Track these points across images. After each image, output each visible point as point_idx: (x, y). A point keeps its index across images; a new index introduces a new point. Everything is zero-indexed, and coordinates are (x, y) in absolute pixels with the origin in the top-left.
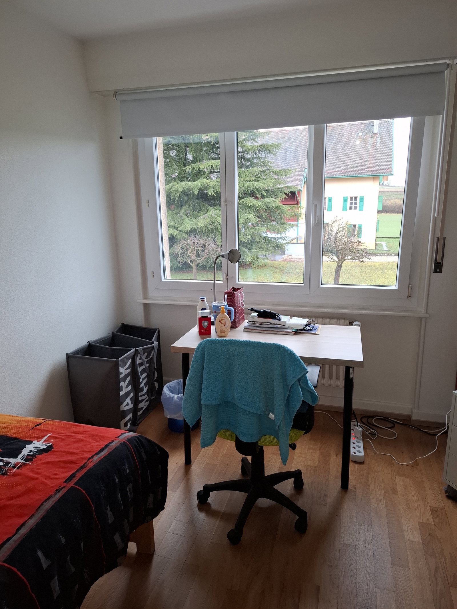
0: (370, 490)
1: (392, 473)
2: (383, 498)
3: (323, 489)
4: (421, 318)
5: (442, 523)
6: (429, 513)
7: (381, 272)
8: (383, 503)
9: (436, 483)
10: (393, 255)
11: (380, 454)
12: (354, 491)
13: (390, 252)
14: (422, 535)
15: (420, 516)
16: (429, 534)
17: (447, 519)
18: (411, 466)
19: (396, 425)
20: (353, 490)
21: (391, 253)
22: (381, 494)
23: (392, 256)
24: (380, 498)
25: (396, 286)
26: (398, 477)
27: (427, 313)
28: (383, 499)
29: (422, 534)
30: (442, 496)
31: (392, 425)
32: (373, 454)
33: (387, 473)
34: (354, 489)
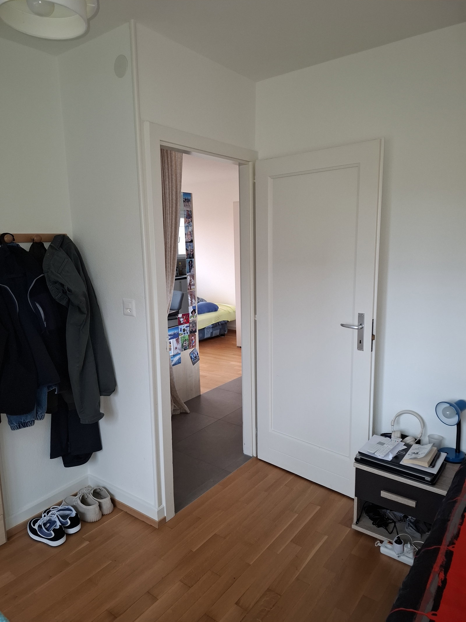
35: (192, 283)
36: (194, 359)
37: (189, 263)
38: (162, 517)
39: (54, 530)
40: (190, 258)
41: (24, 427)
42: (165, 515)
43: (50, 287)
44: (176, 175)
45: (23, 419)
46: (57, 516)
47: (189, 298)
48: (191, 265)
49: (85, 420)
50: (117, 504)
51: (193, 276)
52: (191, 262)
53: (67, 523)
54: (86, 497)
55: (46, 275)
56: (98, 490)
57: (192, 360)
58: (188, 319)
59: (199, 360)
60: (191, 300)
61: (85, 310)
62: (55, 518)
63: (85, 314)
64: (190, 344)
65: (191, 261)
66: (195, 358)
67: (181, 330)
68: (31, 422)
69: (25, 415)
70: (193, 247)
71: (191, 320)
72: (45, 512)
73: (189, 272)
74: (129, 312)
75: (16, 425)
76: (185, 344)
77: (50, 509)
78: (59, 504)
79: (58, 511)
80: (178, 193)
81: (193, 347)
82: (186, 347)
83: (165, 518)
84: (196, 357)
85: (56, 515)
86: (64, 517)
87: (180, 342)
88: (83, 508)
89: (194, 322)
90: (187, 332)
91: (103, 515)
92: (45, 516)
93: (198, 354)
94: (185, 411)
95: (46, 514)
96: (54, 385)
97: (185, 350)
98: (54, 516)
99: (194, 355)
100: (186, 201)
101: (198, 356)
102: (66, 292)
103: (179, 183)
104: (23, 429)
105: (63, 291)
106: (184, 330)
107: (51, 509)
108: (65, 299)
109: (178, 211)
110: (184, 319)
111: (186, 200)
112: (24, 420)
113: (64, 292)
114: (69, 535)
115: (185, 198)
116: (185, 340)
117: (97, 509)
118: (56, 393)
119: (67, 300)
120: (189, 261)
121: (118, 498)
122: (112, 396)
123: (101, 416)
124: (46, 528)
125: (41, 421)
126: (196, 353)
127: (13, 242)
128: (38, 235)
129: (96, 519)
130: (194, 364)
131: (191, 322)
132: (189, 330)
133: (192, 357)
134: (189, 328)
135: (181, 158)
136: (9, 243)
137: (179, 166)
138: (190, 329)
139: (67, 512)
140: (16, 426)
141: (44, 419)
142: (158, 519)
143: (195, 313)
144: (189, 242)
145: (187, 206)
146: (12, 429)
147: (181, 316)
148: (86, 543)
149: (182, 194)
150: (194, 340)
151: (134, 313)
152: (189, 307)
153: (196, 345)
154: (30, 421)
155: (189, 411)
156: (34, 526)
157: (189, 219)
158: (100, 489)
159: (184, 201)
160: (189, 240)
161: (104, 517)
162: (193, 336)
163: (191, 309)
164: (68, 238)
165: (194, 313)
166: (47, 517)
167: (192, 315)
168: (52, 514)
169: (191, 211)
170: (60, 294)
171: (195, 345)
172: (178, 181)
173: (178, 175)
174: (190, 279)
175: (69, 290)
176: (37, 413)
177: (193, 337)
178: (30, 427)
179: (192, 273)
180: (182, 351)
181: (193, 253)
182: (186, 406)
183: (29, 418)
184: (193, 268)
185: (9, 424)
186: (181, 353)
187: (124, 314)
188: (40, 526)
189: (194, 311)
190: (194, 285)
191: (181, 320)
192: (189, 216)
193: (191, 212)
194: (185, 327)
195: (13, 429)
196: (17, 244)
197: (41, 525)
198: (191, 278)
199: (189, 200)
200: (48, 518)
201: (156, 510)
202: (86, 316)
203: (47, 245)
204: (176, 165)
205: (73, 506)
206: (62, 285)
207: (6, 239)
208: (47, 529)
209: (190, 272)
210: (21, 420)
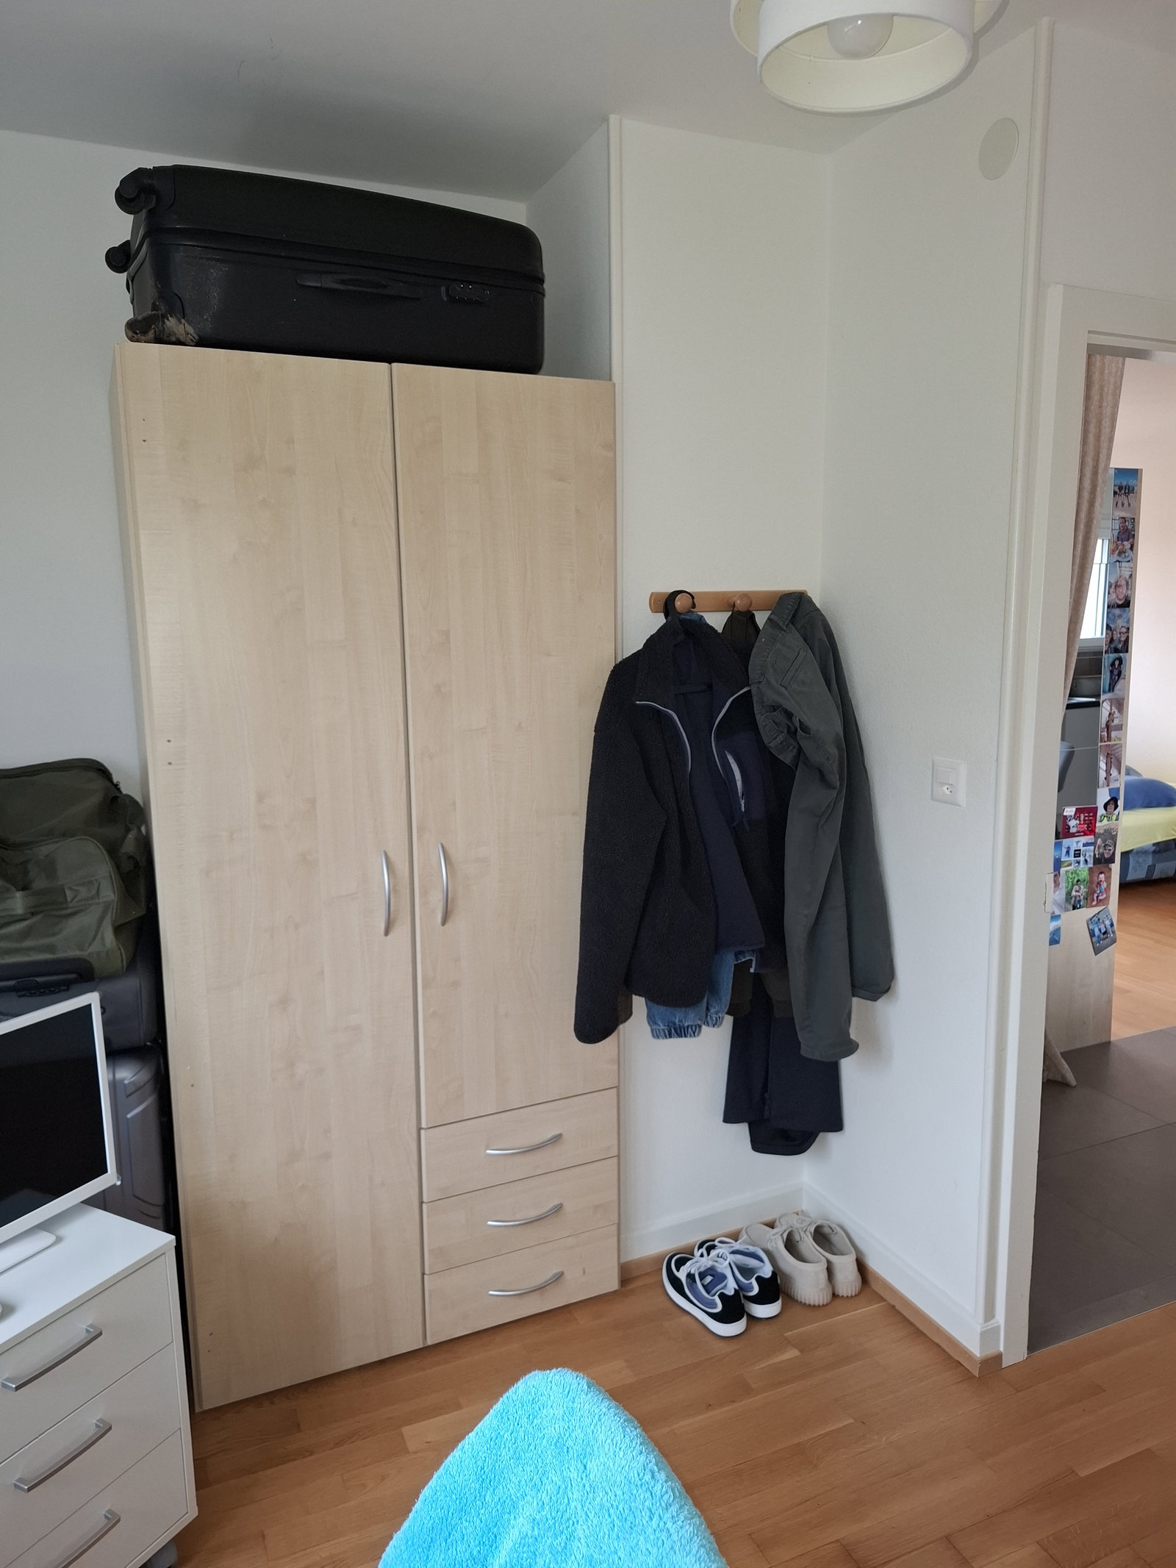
35: (1116, 722)
36: (1099, 937)
37: (1113, 665)
38: (990, 1352)
39: (722, 1296)
40: (1116, 651)
41: (680, 1036)
42: (1002, 1349)
43: (760, 719)
44: (1100, 422)
45: (678, 1016)
46: (730, 1264)
47: (1103, 765)
48: (1116, 672)
49: (811, 1048)
50: (871, 1279)
51: (1120, 704)
52: (1117, 663)
53: (751, 1289)
54: (797, 1238)
55: (754, 692)
56: (827, 1230)
57: (1094, 939)
58: (1092, 823)
59: (1114, 941)
60: (1108, 772)
61: (835, 779)
62: (723, 1267)
63: (835, 788)
64: (1093, 895)
65: (1120, 660)
66: (1102, 936)
67: (1068, 852)
68: (694, 1028)
69: (683, 1009)
70: (1129, 621)
71: (1101, 825)
72: (701, 1246)
73: (1109, 690)
74: (948, 792)
75: (662, 1027)
76: (1076, 891)
77: (714, 1241)
78: (735, 1236)
79: (733, 1252)
80: (1100, 471)
81: (1101, 904)
82: (1079, 901)
83: (998, 1358)
84: (1105, 933)
85: (727, 1262)
86: (746, 1272)
87: (1063, 884)
88: (788, 1262)
89: (1111, 833)
90: (1086, 861)
91: (835, 1296)
92: (702, 1255)
93: (1112, 925)
94: (1063, 1076)
95: (703, 1250)
96: (748, 951)
97: (1074, 908)
98: (723, 1261)
99: (1102, 927)
100: (1123, 491)
101: (1114, 932)
102: (795, 730)
103: (1104, 445)
104: (675, 1039)
105: (789, 728)
106: (1077, 853)
107: (716, 1243)
108: (792, 747)
109: (1095, 522)
110: (1080, 821)
111: (1120, 488)
112: (680, 1021)
113: (792, 733)
114: (752, 1319)
115: (1118, 482)
116: (1078, 881)
117: (824, 1275)
118: (752, 970)
119: (795, 751)
120: (1111, 660)
121: (873, 1264)
122: (881, 1003)
123: (850, 1048)
124: (703, 1285)
125: (715, 1030)
126: (1108, 923)
127: (692, 612)
128: (745, 595)
129: (819, 1302)
130: (1097, 951)
131: (1102, 831)
132: (1092, 854)
133: (1093, 931)
134: (1093, 847)
135: (1119, 373)
136: (684, 614)
137: (1110, 397)
138: (1097, 853)
139: (752, 1263)
140: (663, 1030)
141: (722, 1027)
142: (981, 1353)
143: (1116, 807)
144: (1119, 606)
145: (1123, 505)
146: (653, 1036)
147: (1073, 814)
148: (792, 1353)
149: (1112, 472)
150: (1104, 885)
151: (962, 797)
152: (1099, 790)
153: (1111, 898)
154: (692, 1026)
155: (1073, 1082)
156: (678, 1270)
157: (1125, 543)
158: (831, 1228)
159: (1115, 493)
160: (1120, 600)
161: (838, 1302)
162: (1101, 873)
163: (1103, 796)
164: (810, 601)
165: (1111, 807)
166: (708, 1260)
167: (1104, 812)
168: (718, 1257)
169: (1134, 519)
170: (781, 737)
171: (1107, 898)
172: (1103, 438)
173: (1106, 423)
174: (1111, 709)
175: (805, 729)
176: (708, 1009)
177: (1102, 876)
178: (692, 1039)
179: (1119, 693)
180: (1067, 910)
181: (1128, 637)
182: (1066, 1066)
183: (690, 1018)
184: (1121, 681)
185: (648, 1022)
186: (1065, 916)
187: (933, 799)
188: (690, 1276)
189: (1111, 802)
190: (1120, 728)
191: (1073, 823)
192: (1126, 537)
193: (1134, 521)
194: (1081, 844)
195: (656, 1035)
196: (698, 615)
197: (694, 1275)
198: (1114, 709)
199: (1131, 489)
200: (710, 1264)
201: (978, 1329)
202: (835, 795)
203: (761, 618)
204: (1101, 395)
205: (768, 1253)
206: (789, 715)
207: (679, 603)
208: (708, 1288)
209: (1111, 688)
210: (674, 1019)
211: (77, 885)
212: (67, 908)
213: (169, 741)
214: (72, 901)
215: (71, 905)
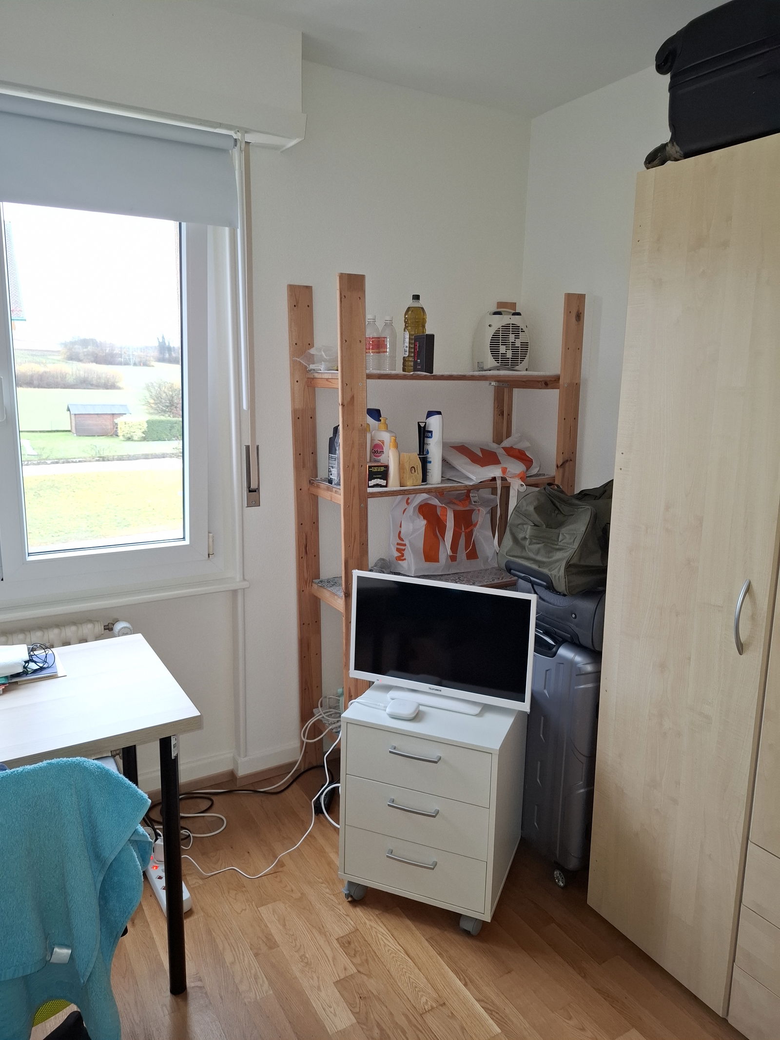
0: (229, 965)
1: (249, 905)
2: (257, 969)
3: (138, 1022)
4: (235, 592)
5: (367, 961)
6: (343, 955)
7: (34, 495)
8: (263, 981)
9: (323, 885)
10: (49, 462)
11: (212, 875)
12: (200, 987)
13: (41, 458)
14: (351, 1008)
15: (331, 969)
16: (360, 997)
17: (370, 949)
18: (274, 872)
19: (214, 798)
20: (197, 987)
21: (44, 459)
22: (251, 962)
23: (47, 464)
24: (253, 971)
25: (184, 538)
26: (262, 908)
27: (244, 579)
28: (259, 974)
29: (350, 1004)
30: (344, 907)
31: (209, 803)
32: (201, 882)
33: (241, 911)
34: (199, 984)
211: (566, 533)
212: (557, 545)
213: (622, 453)
214: (560, 542)
215: (559, 544)
